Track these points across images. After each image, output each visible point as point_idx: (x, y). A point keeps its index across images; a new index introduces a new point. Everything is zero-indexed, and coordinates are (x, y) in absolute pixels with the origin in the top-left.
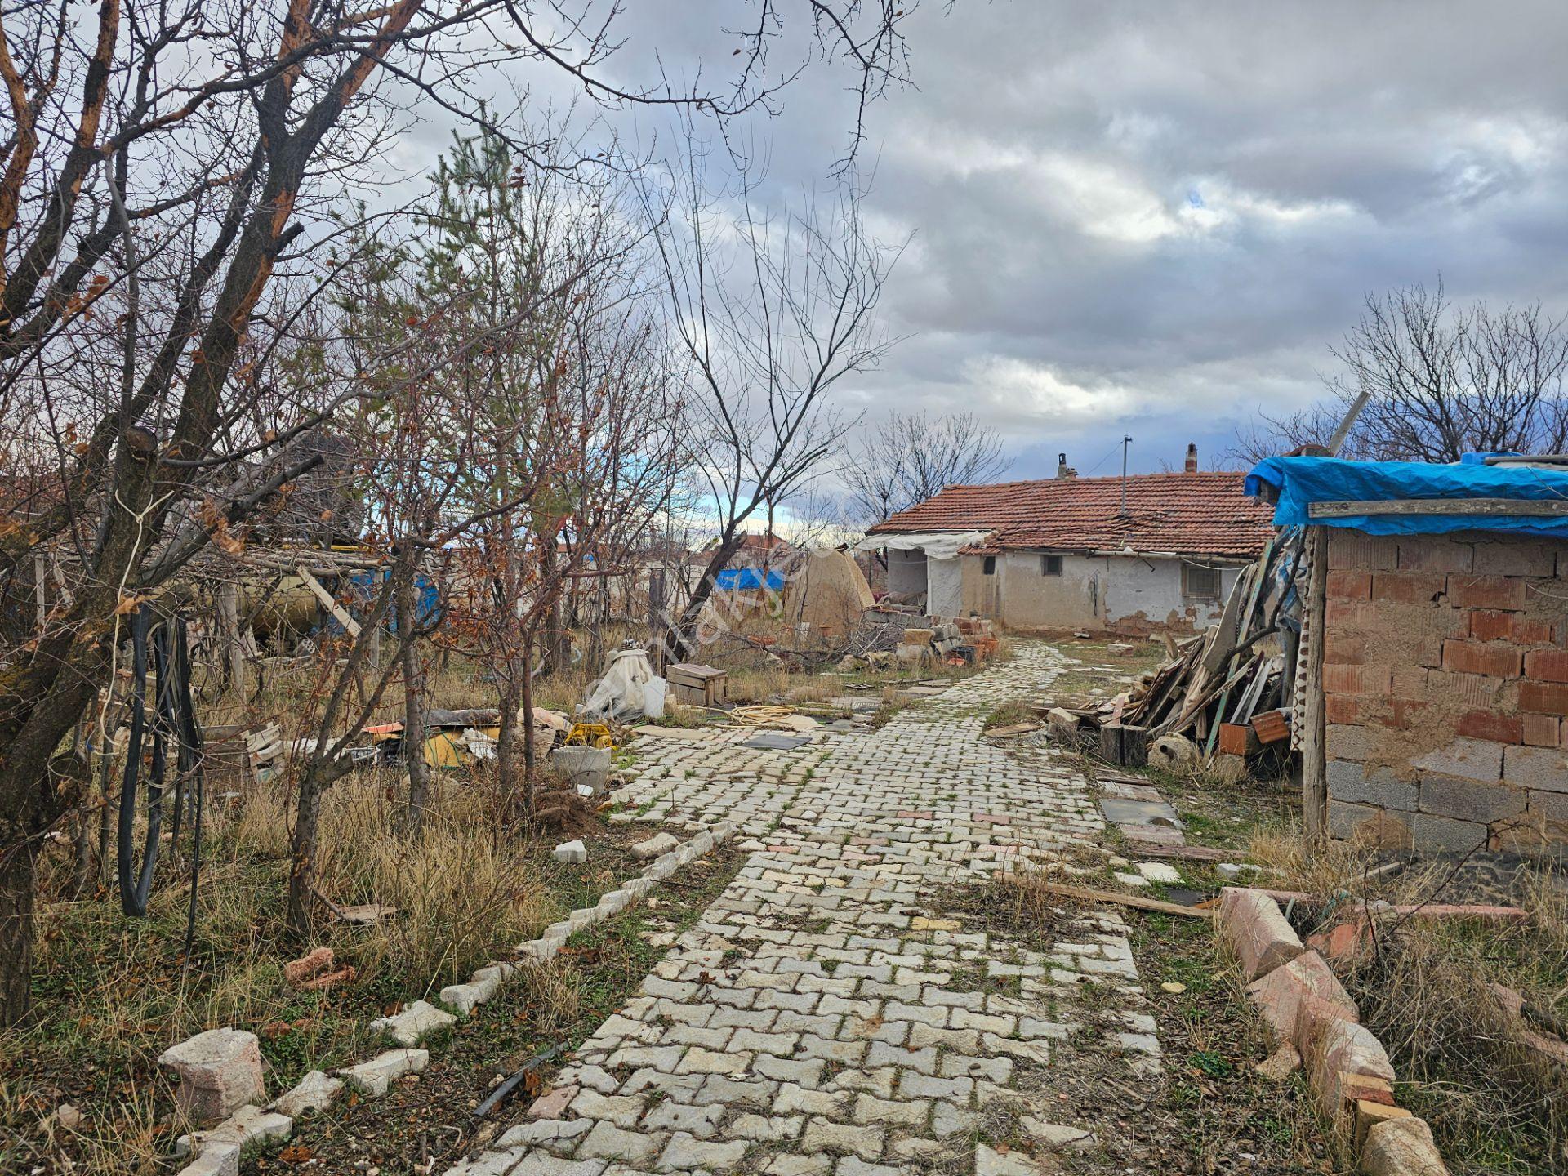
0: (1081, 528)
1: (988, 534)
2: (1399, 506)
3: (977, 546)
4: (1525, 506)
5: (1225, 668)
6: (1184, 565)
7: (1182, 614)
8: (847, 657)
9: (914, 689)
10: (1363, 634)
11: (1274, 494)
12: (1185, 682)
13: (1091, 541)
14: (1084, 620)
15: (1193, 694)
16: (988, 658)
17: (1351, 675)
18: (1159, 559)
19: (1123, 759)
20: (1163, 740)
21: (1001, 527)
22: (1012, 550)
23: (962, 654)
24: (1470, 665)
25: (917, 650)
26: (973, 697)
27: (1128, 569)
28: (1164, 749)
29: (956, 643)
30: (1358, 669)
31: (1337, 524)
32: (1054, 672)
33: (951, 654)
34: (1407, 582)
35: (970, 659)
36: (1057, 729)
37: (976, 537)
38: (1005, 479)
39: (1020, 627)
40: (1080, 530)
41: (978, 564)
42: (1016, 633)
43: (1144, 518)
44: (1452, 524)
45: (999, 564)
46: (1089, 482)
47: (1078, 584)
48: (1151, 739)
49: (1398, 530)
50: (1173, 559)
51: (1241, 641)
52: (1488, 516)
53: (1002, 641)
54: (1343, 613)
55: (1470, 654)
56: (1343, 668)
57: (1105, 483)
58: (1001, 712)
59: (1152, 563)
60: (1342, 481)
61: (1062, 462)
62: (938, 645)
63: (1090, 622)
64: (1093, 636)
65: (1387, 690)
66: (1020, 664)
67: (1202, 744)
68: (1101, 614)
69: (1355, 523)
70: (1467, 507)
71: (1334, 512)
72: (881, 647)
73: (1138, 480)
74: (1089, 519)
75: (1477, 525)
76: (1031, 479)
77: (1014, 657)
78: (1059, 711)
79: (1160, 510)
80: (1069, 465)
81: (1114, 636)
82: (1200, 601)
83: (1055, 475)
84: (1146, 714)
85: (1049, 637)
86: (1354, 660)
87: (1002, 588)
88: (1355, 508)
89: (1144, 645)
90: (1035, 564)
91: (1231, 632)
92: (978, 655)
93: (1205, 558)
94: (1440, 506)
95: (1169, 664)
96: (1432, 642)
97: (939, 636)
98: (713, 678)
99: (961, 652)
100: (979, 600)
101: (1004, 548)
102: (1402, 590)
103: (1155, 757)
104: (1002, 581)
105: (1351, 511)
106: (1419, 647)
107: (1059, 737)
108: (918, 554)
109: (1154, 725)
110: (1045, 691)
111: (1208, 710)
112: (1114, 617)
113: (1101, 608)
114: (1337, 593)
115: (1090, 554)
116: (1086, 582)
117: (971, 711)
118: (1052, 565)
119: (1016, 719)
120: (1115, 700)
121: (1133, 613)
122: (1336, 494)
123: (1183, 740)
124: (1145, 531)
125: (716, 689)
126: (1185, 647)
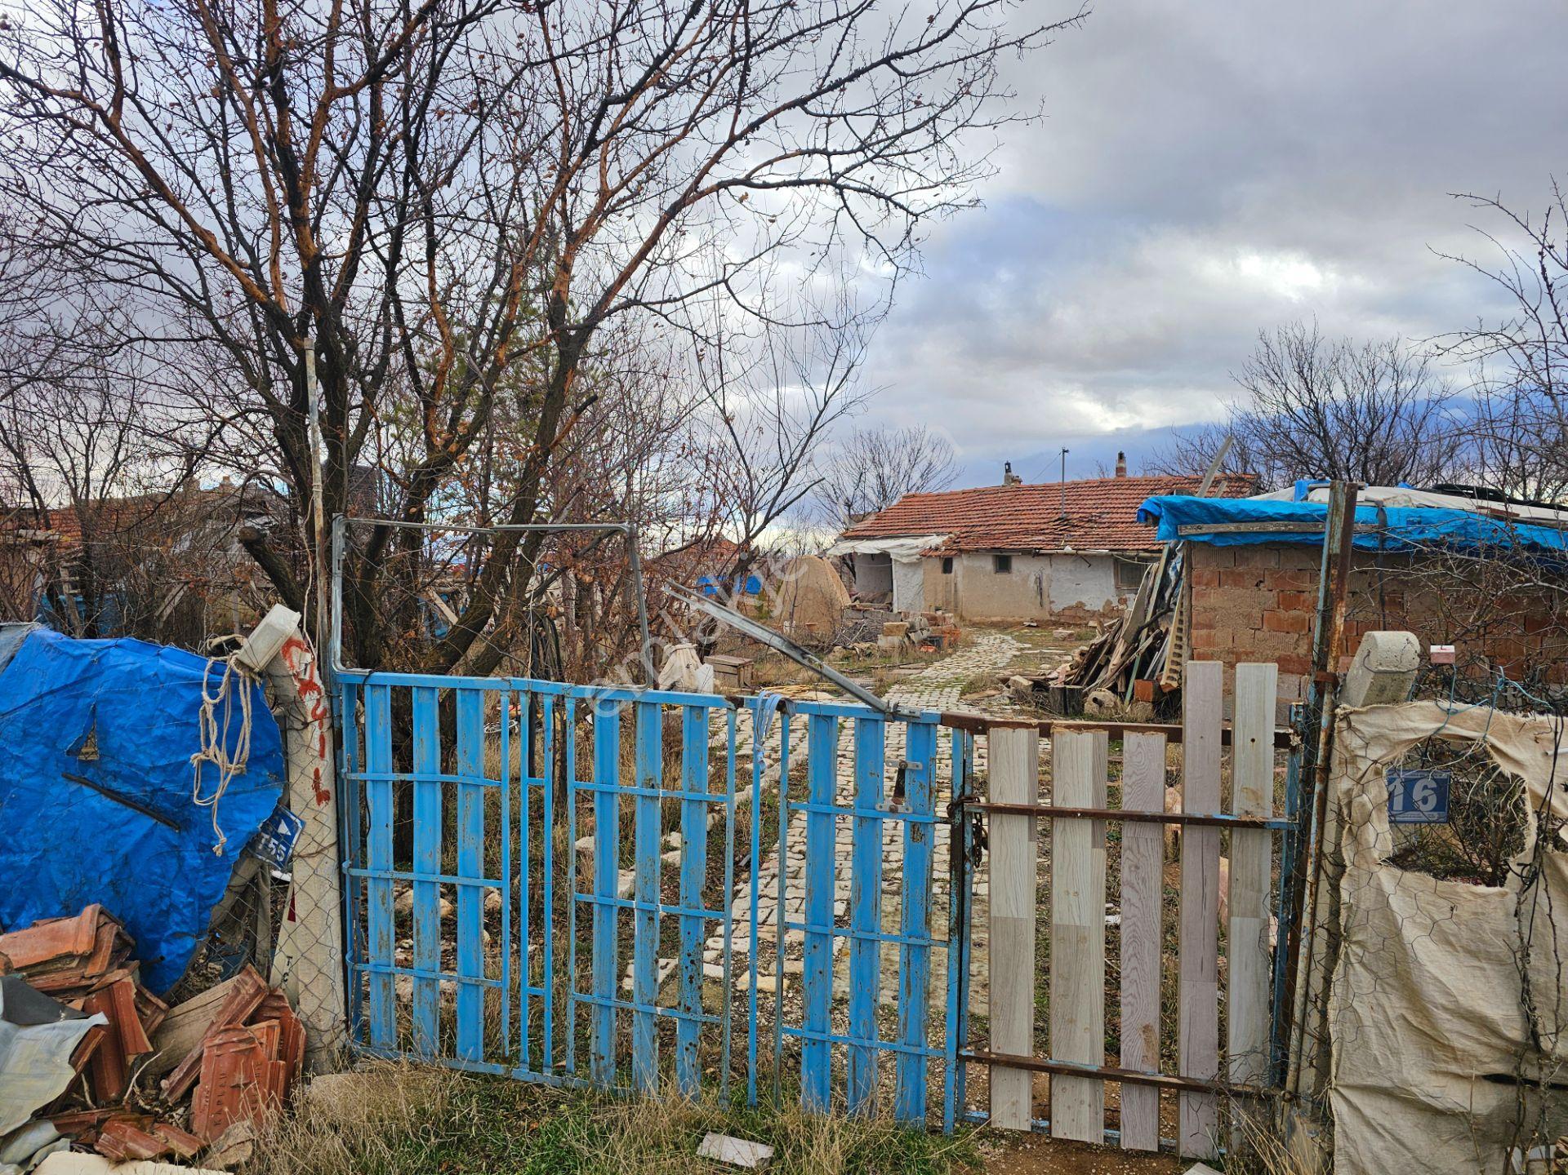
0: (1027, 530)
1: (945, 538)
2: (1232, 527)
3: (937, 549)
4: (1304, 527)
5: (1137, 640)
6: (1116, 561)
7: (1115, 603)
8: (837, 648)
9: (896, 671)
10: (1214, 609)
11: (1156, 520)
12: (1110, 652)
13: (1035, 541)
14: (1033, 612)
15: (1116, 659)
16: (953, 645)
17: (1209, 636)
18: (1094, 556)
19: (1066, 709)
20: (1094, 694)
21: (957, 531)
22: (968, 552)
23: (932, 642)
24: (1279, 627)
25: (896, 640)
26: (947, 674)
27: (1069, 565)
28: (1095, 700)
29: (926, 634)
30: (1213, 632)
31: (1195, 539)
32: (1010, 654)
33: (924, 642)
34: (1241, 575)
35: (939, 646)
36: (1017, 691)
37: (935, 540)
38: (957, 487)
39: (977, 619)
40: (1027, 532)
41: (938, 565)
42: (974, 625)
43: (1081, 519)
44: (1264, 538)
45: (956, 564)
46: (1033, 488)
47: (1025, 580)
48: (1086, 694)
49: (1232, 542)
50: (1106, 556)
51: (1148, 619)
52: (1283, 533)
53: (964, 631)
54: (1203, 596)
55: (1279, 620)
56: (1204, 632)
57: (1047, 488)
58: (972, 683)
59: (1089, 560)
60: (1197, 511)
61: (1008, 471)
62: (912, 635)
63: (1036, 613)
64: (1040, 625)
65: (1230, 645)
66: (980, 648)
67: (1122, 696)
68: (1047, 606)
69: (1206, 538)
70: (1271, 527)
71: (1193, 531)
72: (863, 639)
73: (1076, 486)
74: (1033, 521)
75: (1278, 538)
76: (980, 486)
77: (974, 644)
78: (1017, 678)
79: (1095, 512)
80: (1014, 473)
81: (1057, 624)
82: (1130, 591)
83: (1002, 483)
84: (1082, 678)
85: (1002, 627)
86: (1210, 626)
87: (960, 586)
88: (1205, 528)
89: (1083, 630)
90: (988, 564)
91: (1141, 613)
92: (945, 642)
93: (1134, 554)
94: (1256, 527)
95: (1098, 640)
96: (1256, 613)
97: (912, 628)
98: (743, 666)
99: (932, 641)
100: (940, 597)
101: (961, 551)
102: (1237, 580)
103: (1089, 707)
104: (959, 579)
105: (1204, 530)
106: (1249, 616)
107: (1019, 697)
108: (884, 558)
109: (1088, 684)
110: (1004, 668)
111: (1126, 671)
112: (1057, 608)
113: (1046, 601)
114: (1198, 583)
115: (1035, 554)
116: (1033, 578)
117: (948, 684)
118: (1003, 563)
119: (984, 687)
120: (1059, 669)
121: (1074, 603)
122: (1195, 520)
123: (1109, 693)
124: (1082, 531)
125: (746, 674)
126: (1111, 627)
